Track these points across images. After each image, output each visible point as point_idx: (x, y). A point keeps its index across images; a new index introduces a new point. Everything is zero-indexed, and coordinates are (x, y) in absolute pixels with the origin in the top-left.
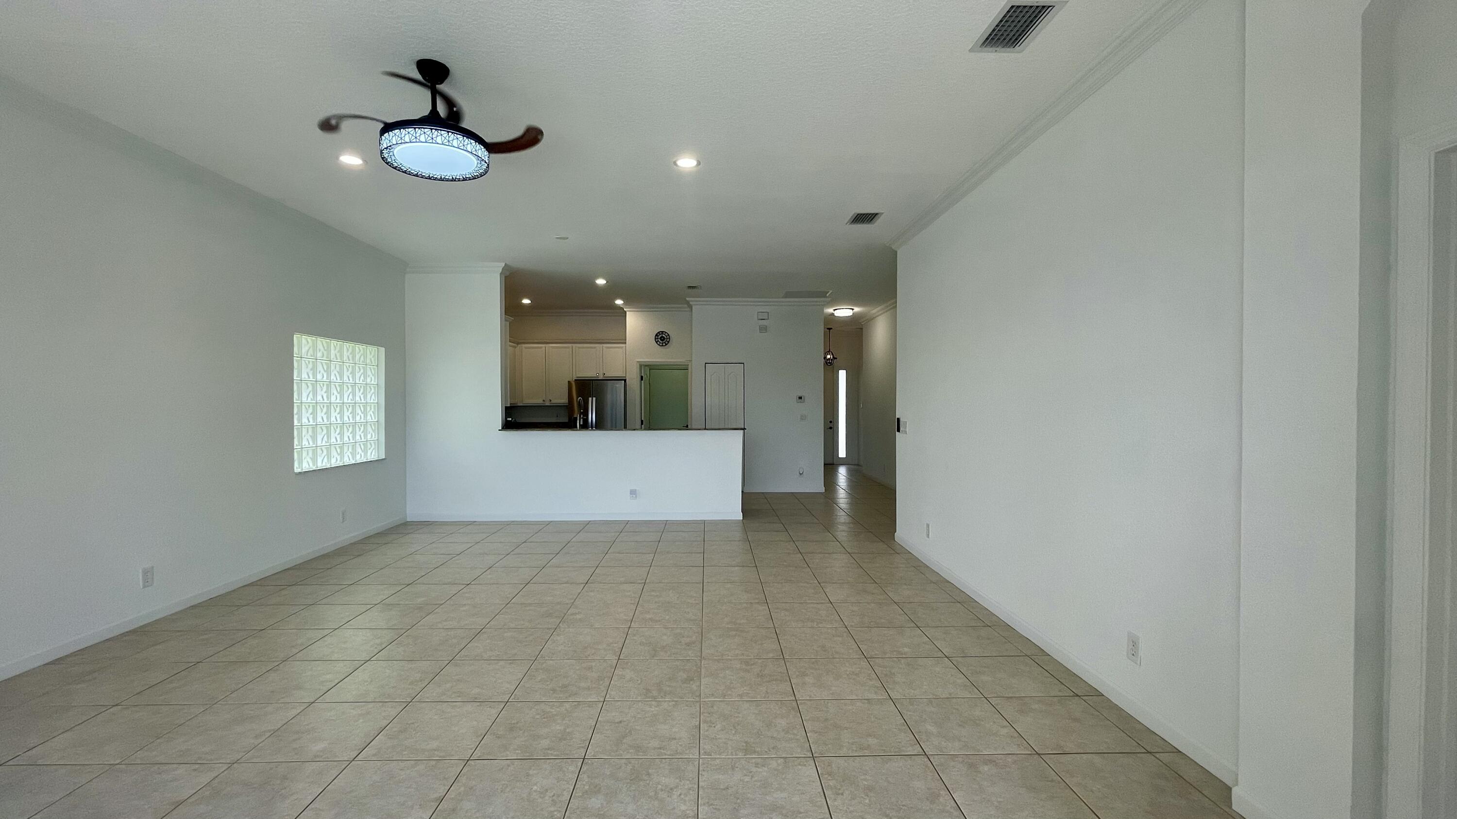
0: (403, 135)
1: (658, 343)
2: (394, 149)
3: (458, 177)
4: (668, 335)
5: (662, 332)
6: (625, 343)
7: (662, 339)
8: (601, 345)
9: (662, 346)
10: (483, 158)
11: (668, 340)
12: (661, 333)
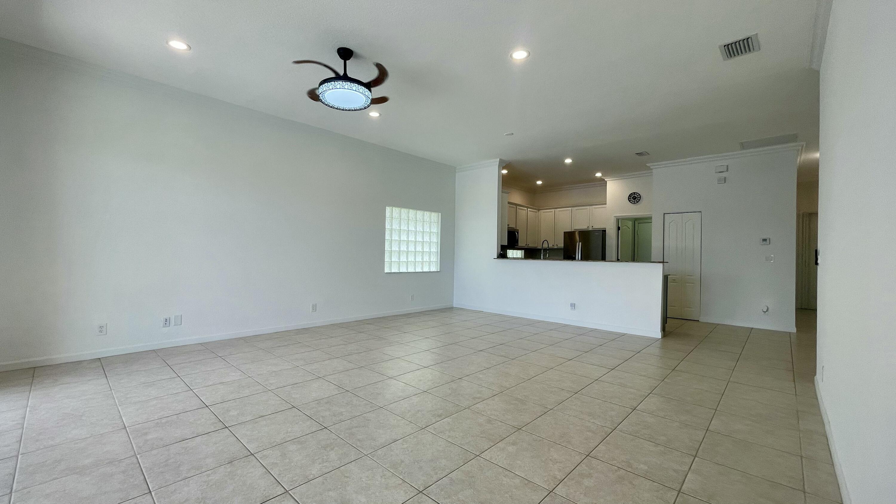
0: (329, 86)
1: (631, 201)
2: (325, 94)
3: (357, 108)
4: (639, 195)
5: (634, 193)
6: (606, 204)
7: (635, 198)
8: (591, 207)
9: (635, 203)
10: (368, 96)
11: (639, 199)
12: (631, 195)
